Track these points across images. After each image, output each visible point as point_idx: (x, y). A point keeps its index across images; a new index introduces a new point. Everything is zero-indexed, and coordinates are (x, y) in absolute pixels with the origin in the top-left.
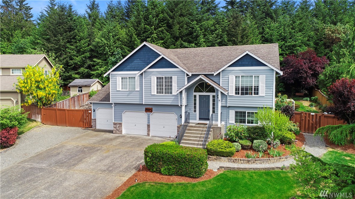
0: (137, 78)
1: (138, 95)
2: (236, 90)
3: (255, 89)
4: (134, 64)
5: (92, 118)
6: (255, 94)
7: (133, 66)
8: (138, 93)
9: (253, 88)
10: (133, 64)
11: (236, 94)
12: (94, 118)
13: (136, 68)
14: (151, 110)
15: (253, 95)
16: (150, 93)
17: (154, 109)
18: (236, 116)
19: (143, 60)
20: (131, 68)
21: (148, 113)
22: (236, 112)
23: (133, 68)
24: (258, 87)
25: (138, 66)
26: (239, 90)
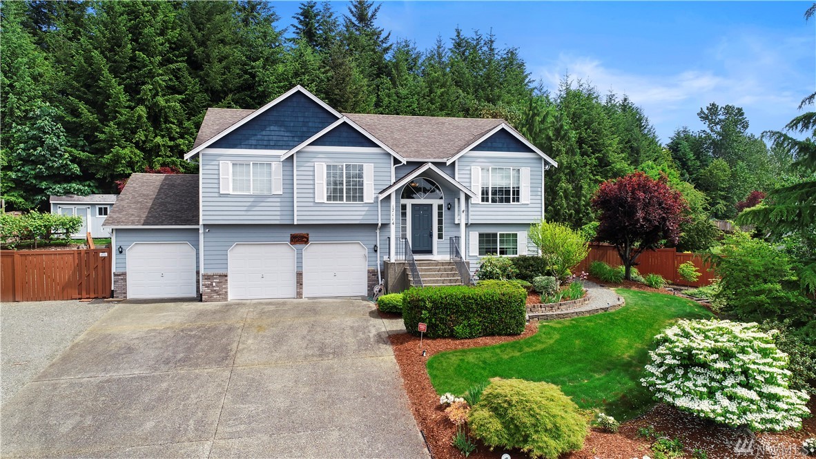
0: (277, 167)
1: (278, 204)
2: (483, 194)
3: (514, 191)
4: (268, 133)
5: (114, 270)
6: (513, 201)
7: (266, 138)
8: (278, 200)
9: (511, 189)
10: (264, 133)
11: (483, 200)
12: (120, 271)
13: (272, 143)
14: (306, 238)
15: (512, 203)
16: (312, 200)
17: (312, 236)
18: (480, 242)
19: (292, 125)
20: (260, 143)
21: (299, 246)
22: (481, 235)
23: (265, 143)
24: (519, 188)
25: (279, 138)
26: (487, 194)
